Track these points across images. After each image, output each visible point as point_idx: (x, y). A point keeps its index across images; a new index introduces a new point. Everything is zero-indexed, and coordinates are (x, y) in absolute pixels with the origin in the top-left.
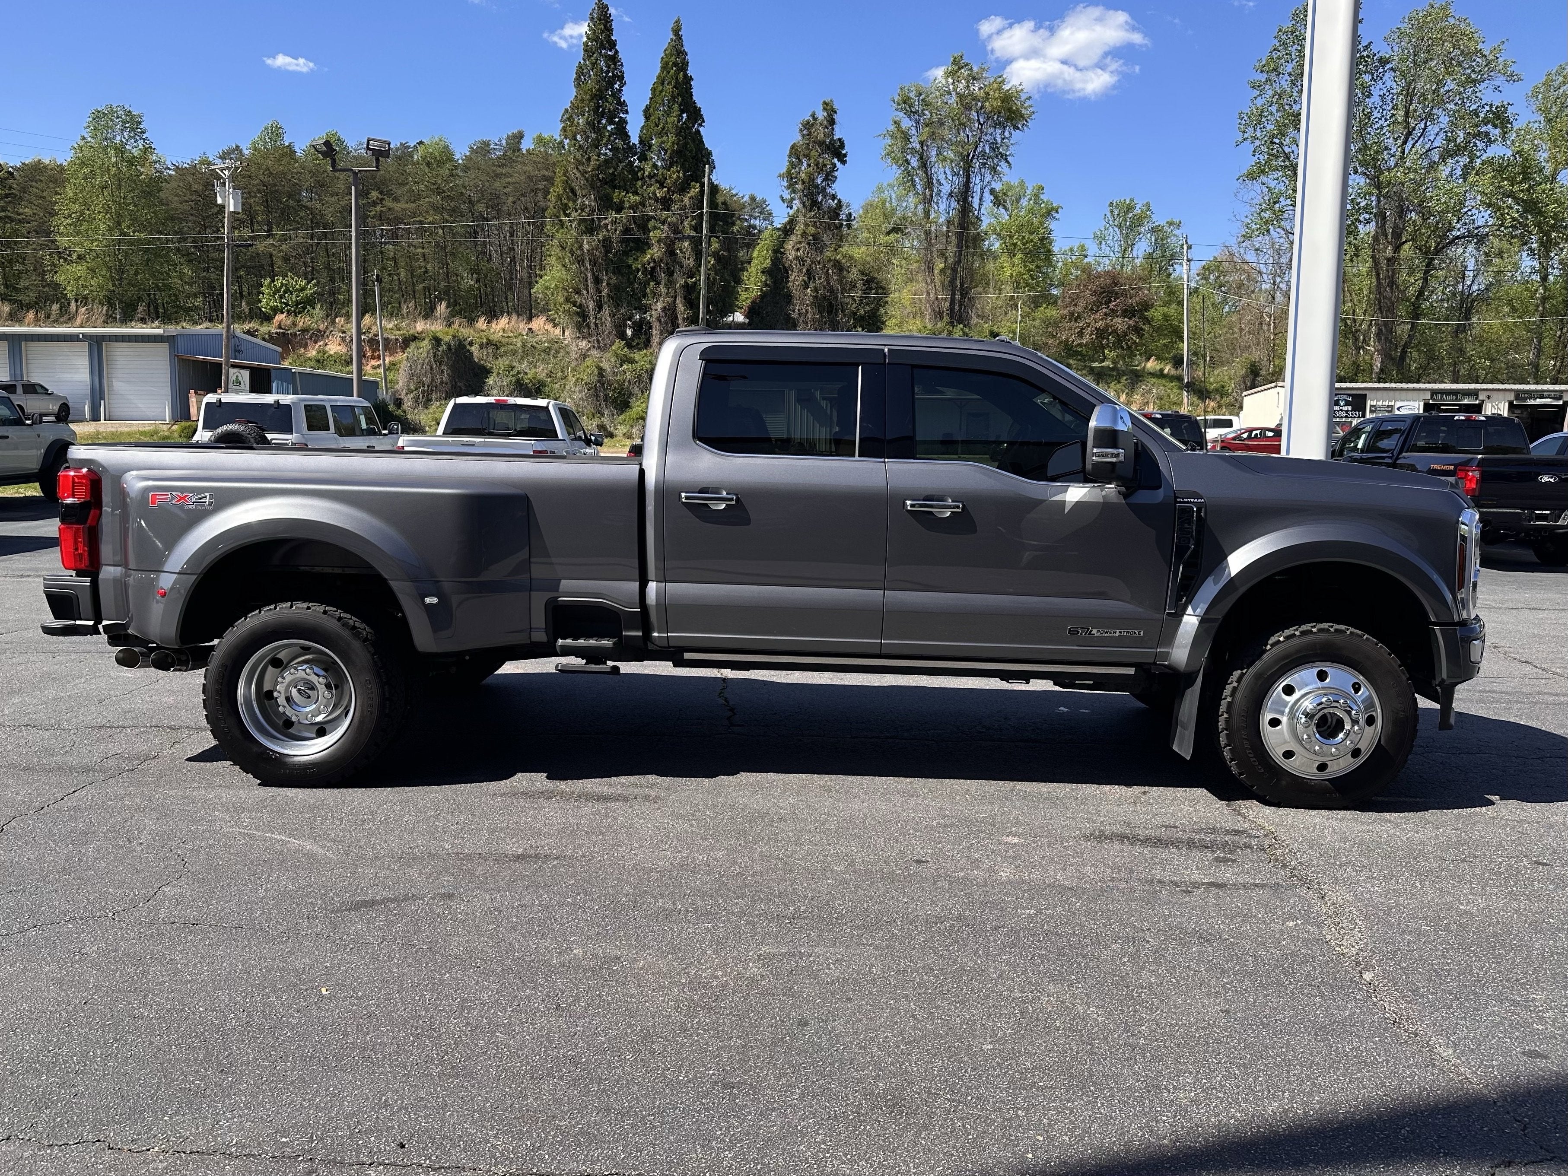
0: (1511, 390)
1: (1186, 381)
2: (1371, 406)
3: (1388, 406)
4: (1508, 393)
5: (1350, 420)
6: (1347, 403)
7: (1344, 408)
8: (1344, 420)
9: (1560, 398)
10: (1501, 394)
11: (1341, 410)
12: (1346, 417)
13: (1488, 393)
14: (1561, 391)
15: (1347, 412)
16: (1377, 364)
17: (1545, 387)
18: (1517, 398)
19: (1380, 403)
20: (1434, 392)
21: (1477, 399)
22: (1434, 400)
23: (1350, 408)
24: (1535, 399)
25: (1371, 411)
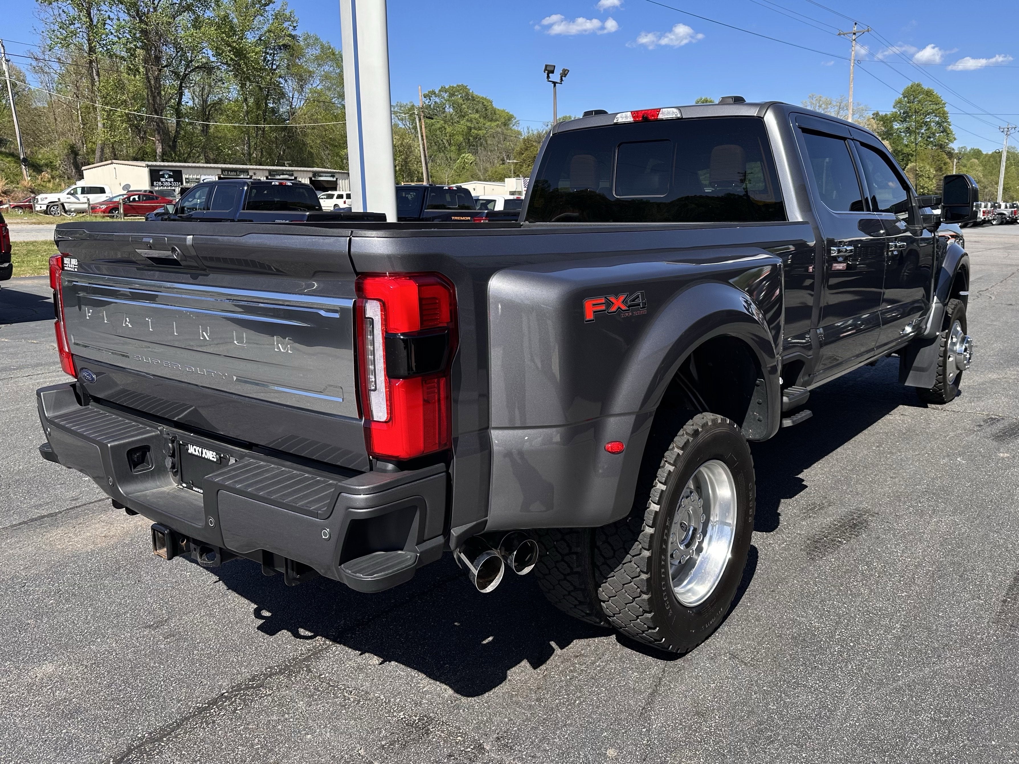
0: (266, 170)
1: (22, 157)
2: (186, 179)
3: (196, 179)
4: (264, 171)
5: (173, 188)
6: (170, 177)
7: (168, 180)
8: (169, 188)
9: (292, 175)
10: (261, 172)
11: (167, 181)
12: (171, 186)
13: (254, 171)
14: (292, 171)
15: (171, 182)
16: (159, 150)
17: (284, 168)
18: (270, 175)
19: (191, 177)
20: (223, 170)
21: (248, 175)
22: (224, 175)
23: (172, 180)
24: (279, 175)
25: (186, 182)
